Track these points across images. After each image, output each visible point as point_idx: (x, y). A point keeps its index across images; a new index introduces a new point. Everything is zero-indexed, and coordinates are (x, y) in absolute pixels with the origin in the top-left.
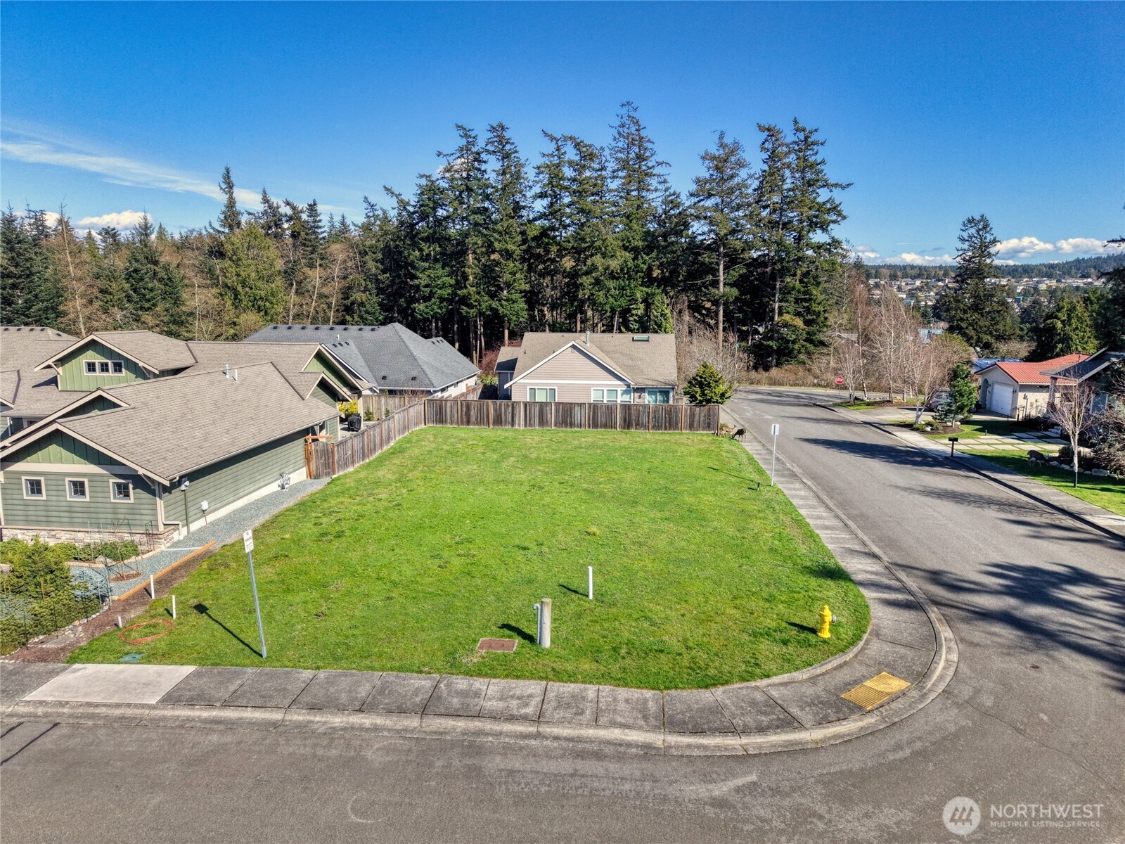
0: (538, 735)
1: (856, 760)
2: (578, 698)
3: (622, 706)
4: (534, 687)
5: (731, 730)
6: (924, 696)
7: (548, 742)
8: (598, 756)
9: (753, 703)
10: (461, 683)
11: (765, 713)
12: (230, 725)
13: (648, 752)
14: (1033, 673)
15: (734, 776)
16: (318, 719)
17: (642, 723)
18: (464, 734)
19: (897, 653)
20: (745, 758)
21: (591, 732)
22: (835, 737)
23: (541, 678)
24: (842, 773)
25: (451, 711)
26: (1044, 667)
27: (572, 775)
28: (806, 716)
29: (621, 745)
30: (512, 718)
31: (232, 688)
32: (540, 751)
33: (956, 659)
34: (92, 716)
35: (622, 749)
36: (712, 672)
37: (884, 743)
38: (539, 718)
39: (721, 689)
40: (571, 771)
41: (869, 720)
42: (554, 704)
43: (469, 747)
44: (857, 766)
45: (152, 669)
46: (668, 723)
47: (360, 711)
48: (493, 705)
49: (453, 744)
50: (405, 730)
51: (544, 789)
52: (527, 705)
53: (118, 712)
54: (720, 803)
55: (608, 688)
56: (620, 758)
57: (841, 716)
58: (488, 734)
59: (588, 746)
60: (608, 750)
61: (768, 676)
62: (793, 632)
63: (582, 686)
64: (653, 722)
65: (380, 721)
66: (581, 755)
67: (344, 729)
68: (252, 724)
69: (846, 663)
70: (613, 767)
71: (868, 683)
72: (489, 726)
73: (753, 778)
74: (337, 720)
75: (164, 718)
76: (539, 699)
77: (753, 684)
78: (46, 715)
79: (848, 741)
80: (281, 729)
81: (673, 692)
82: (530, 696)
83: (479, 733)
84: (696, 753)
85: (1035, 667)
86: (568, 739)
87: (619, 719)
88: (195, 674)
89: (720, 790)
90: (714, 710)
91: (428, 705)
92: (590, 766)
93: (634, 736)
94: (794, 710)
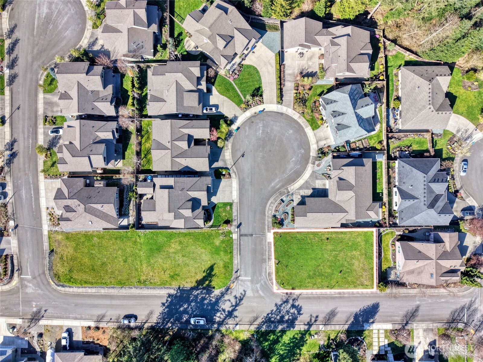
0: (266, 265)
4: (272, 264)
34: (266, 238)
41: (271, 285)
48: (269, 262)
62: (283, 283)
69: (279, 286)
74: (267, 254)
75: (266, 243)
78: (266, 235)
83: (266, 262)
85: (279, 299)
88: (271, 242)
89: (264, 276)
90: (271, 276)
91: (269, 259)
92: (264, 269)
93: (267, 271)
94: (272, 281)
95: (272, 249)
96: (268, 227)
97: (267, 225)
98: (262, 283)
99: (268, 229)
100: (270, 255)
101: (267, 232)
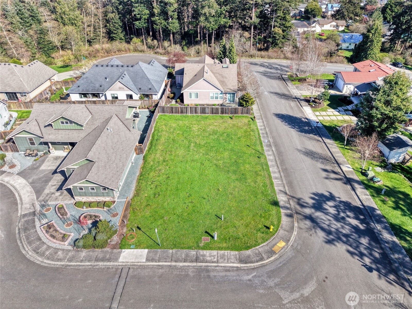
0: (218, 266)
1: (272, 267)
2: (224, 255)
3: (232, 257)
4: (215, 252)
5: (252, 262)
6: (287, 247)
7: (220, 268)
8: (229, 271)
9: (256, 254)
10: (201, 252)
11: (258, 257)
12: (162, 267)
13: (238, 269)
14: (310, 237)
15: (252, 274)
16: (177, 264)
17: (236, 261)
18: (205, 267)
19: (285, 234)
20: (254, 269)
21: (227, 265)
22: (270, 261)
23: (216, 250)
24: (270, 271)
25: (201, 261)
26: (313, 235)
27: (225, 276)
28: (265, 256)
29: (233, 267)
30: (213, 262)
31: (158, 256)
32: (219, 270)
33: (296, 234)
34: (135, 265)
35: (233, 268)
36: (249, 245)
37: (278, 262)
38: (217, 262)
39: (250, 250)
40: (225, 275)
41: (277, 256)
42: (220, 257)
43: (207, 270)
44: (272, 269)
45: (139, 250)
46: (241, 261)
47: (184, 262)
48: (209, 259)
49: (204, 269)
50: (194, 266)
51: (221, 280)
52: (215, 258)
53: (139, 264)
54: (250, 280)
55: (229, 251)
56: (233, 271)
57: (272, 255)
58: (209, 266)
59: (227, 268)
60: (231, 269)
61: (259, 245)
62: (265, 228)
63: (224, 251)
64: (238, 261)
65: (189, 264)
66: (226, 271)
67: (183, 267)
68: (166, 266)
69: (274, 238)
70: (232, 273)
71: (278, 244)
72: (209, 264)
73: (255, 274)
74: (181, 264)
75: (148, 265)
76: (217, 256)
77: (256, 248)
78: (126, 265)
79: (272, 262)
80: (172, 267)
81: (241, 252)
82: (215, 255)
83: (207, 266)
84: (246, 268)
85: (311, 235)
86: (224, 267)
87: (232, 261)
88: (149, 252)
89: (250, 277)
90: (249, 257)
91: (197, 260)
92: (228, 274)
93: (235, 265)
94: (263, 255)
95: (171, 251)
96: (103, 260)
97: (96, 264)
98: (276, 285)
99: (109, 260)
100: (187, 255)
101: (116, 264)
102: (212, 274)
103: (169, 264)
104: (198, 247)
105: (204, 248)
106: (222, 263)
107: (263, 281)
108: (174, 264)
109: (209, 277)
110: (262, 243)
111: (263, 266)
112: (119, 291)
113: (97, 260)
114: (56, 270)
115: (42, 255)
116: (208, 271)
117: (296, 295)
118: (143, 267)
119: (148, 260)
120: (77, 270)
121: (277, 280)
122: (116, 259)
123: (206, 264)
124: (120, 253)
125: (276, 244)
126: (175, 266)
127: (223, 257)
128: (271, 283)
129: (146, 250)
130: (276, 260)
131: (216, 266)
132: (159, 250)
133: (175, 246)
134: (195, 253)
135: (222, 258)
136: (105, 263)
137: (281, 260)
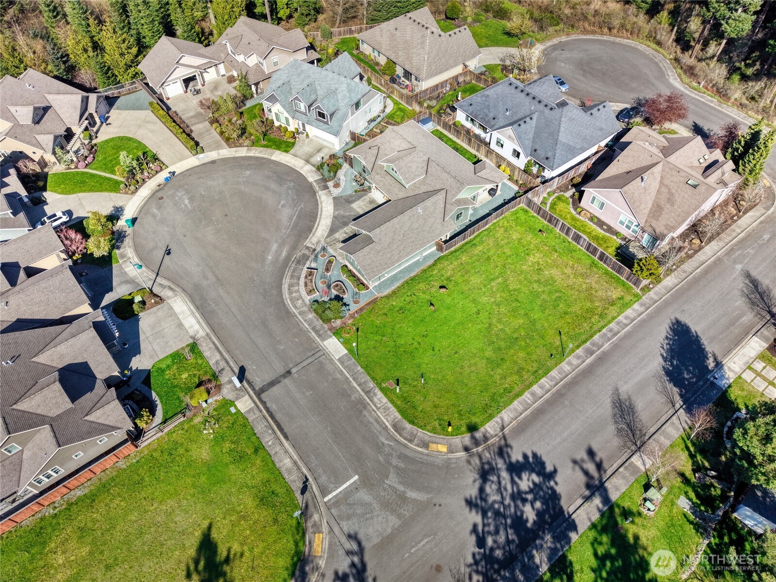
1: (411, 455)
2: (389, 409)
3: (393, 416)
4: (385, 400)
5: (400, 435)
6: (444, 455)
7: (375, 414)
9: (412, 433)
10: (377, 390)
11: (410, 436)
12: (342, 374)
13: (385, 428)
15: (391, 442)
16: (353, 382)
17: (391, 422)
18: (367, 403)
19: (458, 444)
20: (396, 440)
21: (382, 418)
22: (415, 449)
23: (388, 400)
24: (406, 454)
25: (369, 396)
28: (416, 442)
29: (384, 423)
30: (375, 405)
31: (348, 364)
32: (372, 415)
34: (329, 355)
36: (416, 421)
37: (420, 456)
38: (378, 409)
39: (412, 426)
40: (372, 422)
41: (425, 451)
42: (384, 407)
44: (409, 455)
45: (342, 347)
46: (395, 426)
47: (359, 385)
48: (375, 400)
49: (364, 404)
50: (361, 395)
51: (366, 422)
52: (380, 404)
53: (332, 357)
54: (383, 444)
55: (395, 410)
56: (381, 426)
57: (422, 447)
59: (379, 419)
60: (381, 422)
61: (423, 430)
62: (446, 423)
63: (392, 406)
64: (393, 423)
65: (360, 390)
66: (377, 421)
67: (354, 387)
68: (345, 376)
69: (444, 438)
70: (378, 426)
71: (439, 445)
72: (371, 404)
73: (393, 444)
74: (355, 385)
75: (336, 364)
76: (383, 404)
77: (418, 429)
78: (324, 350)
79: (416, 451)
80: (347, 380)
81: (404, 420)
82: (383, 402)
83: (369, 404)
84: (391, 434)
86: (378, 416)
87: (389, 419)
88: (346, 355)
89: (386, 442)
90: (404, 429)
91: (367, 393)
92: (375, 424)
93: (387, 424)
94: (416, 440)
95: (359, 368)
96: (317, 332)
97: (311, 331)
98: (396, 467)
99: (319, 336)
100: (365, 382)
101: (320, 343)
102: (365, 412)
103: (349, 376)
104: (379, 385)
105: (382, 389)
106: (381, 413)
107: (391, 455)
108: (351, 379)
109: (361, 412)
110: (428, 431)
111: (405, 446)
112: (305, 364)
113: (314, 329)
114: (288, 313)
115: (290, 293)
116: (365, 407)
117: (401, 488)
118: (331, 361)
119: (339, 360)
120: (298, 324)
121: (402, 465)
122: (323, 340)
123: (370, 402)
124: (330, 337)
125: (438, 443)
126: (350, 382)
127: (386, 409)
128: (395, 462)
129: (346, 352)
130: (421, 453)
131: (374, 410)
132: (353, 360)
133: (366, 368)
134: (372, 386)
135: (384, 409)
136: (315, 336)
137: (425, 457)
